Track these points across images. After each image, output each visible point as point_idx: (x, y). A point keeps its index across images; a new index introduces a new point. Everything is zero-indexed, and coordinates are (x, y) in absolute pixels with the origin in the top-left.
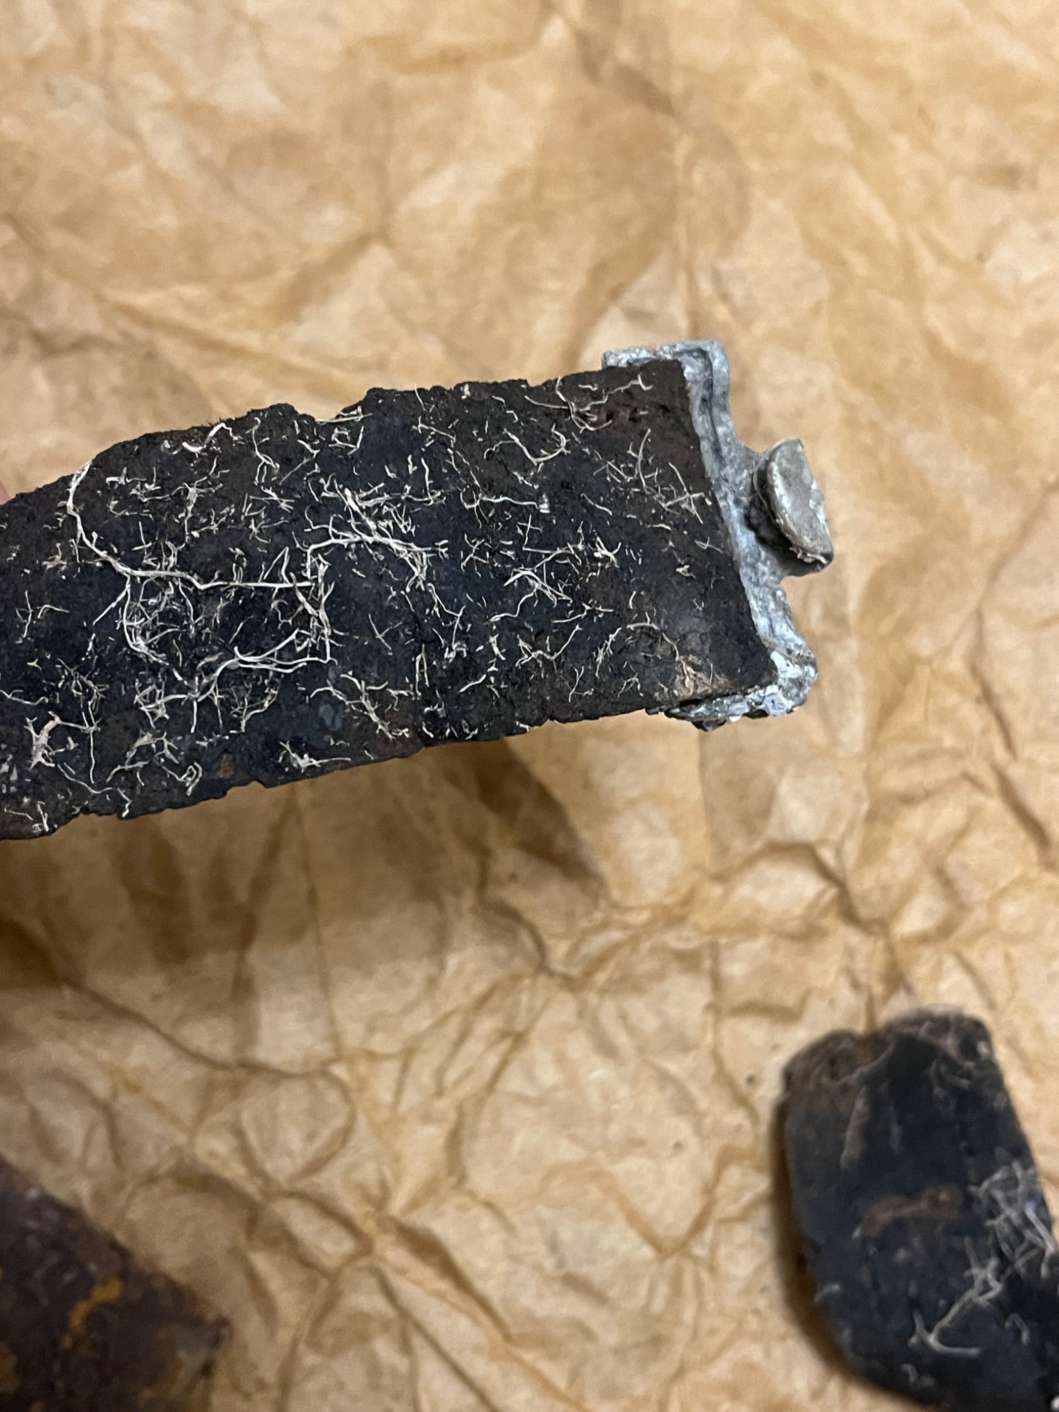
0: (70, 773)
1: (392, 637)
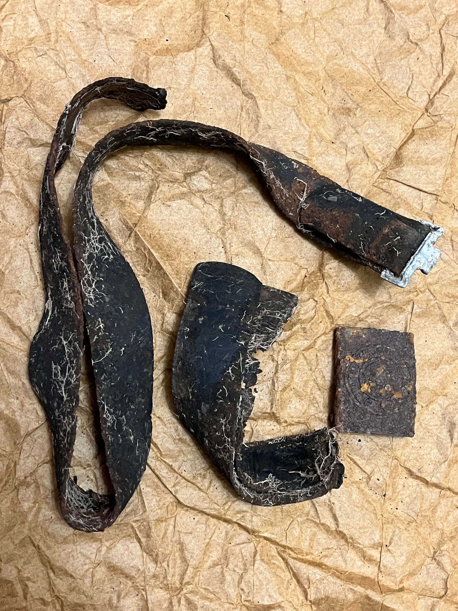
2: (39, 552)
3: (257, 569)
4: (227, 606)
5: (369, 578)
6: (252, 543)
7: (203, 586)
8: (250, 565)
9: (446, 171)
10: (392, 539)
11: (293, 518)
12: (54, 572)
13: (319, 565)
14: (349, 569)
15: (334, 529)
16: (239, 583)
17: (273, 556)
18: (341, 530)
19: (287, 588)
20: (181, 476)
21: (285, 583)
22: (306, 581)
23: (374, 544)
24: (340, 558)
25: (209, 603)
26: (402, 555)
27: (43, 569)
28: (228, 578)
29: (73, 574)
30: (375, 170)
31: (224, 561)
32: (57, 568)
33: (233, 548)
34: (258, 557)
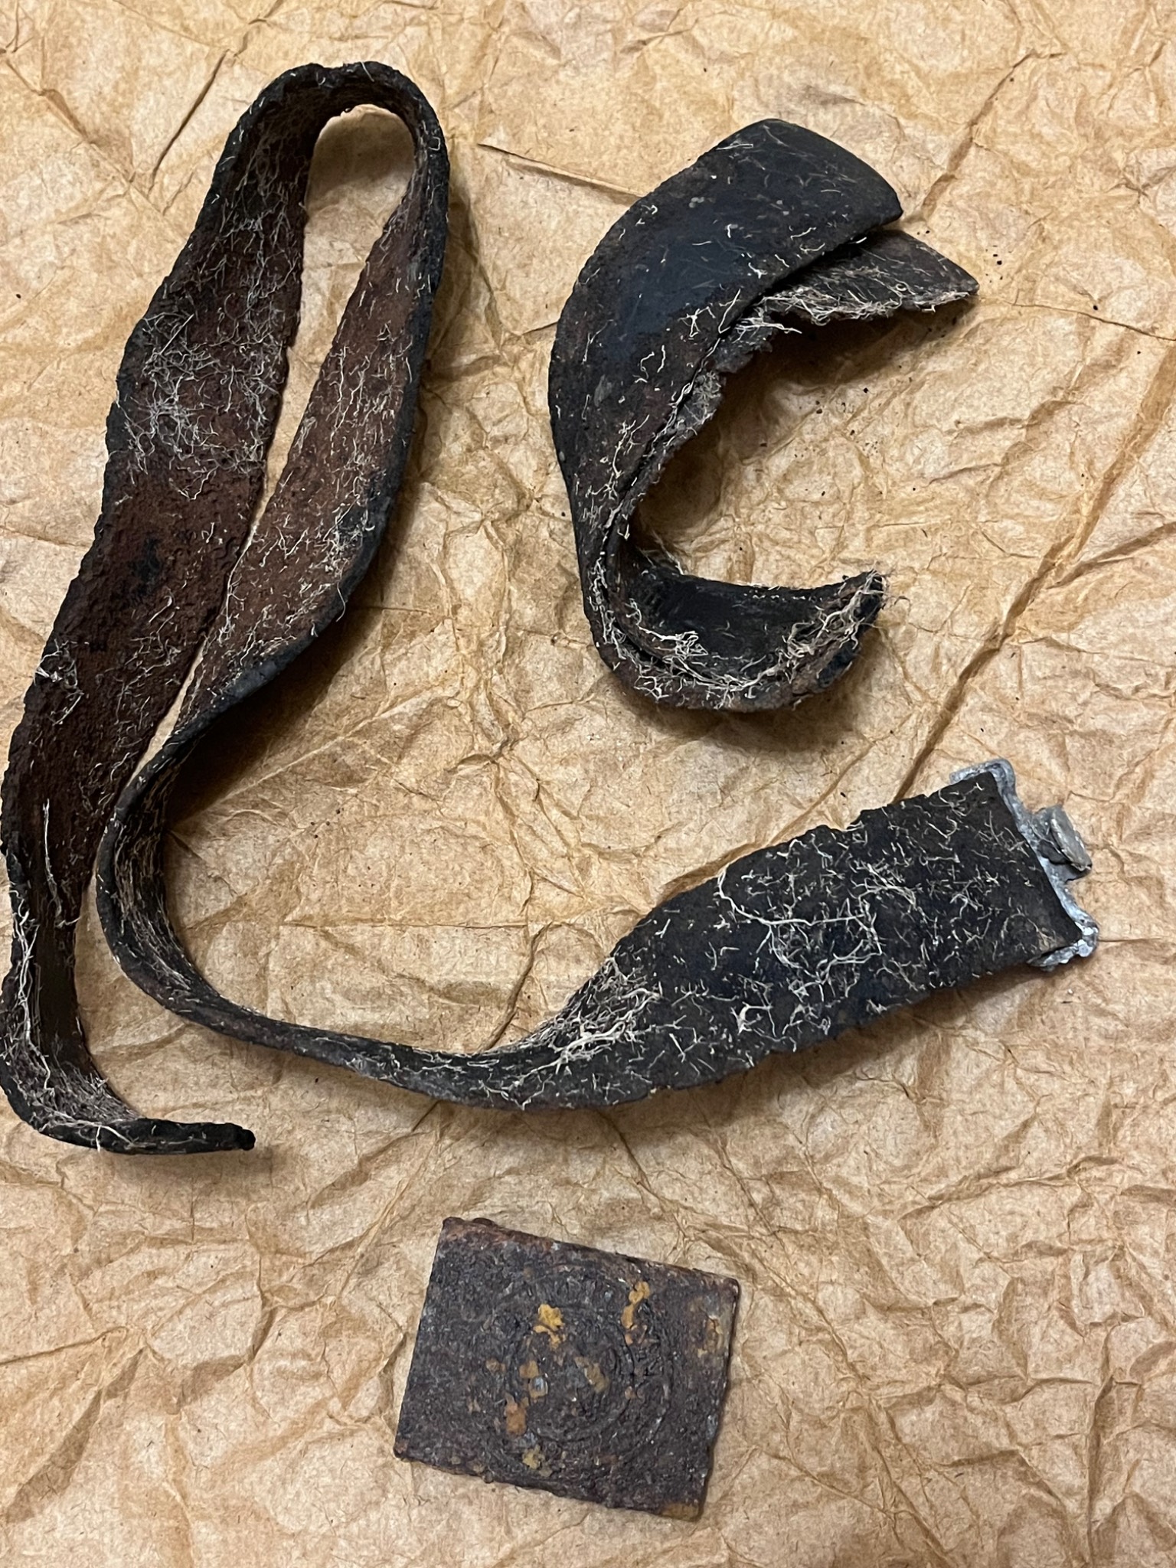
0: (761, 1033)
1: (908, 937)
2: (949, 1200)
3: (1090, 642)
4: (1169, 737)
5: (1164, 362)
6: (1024, 647)
7: (1110, 791)
8: (1078, 660)
9: (164, 28)
10: (1074, 288)
11: (975, 533)
12: (1007, 1169)
13: (1111, 481)
14: (1133, 411)
15: (1024, 431)
16: (1118, 695)
17: (1067, 600)
18: (1027, 414)
19: (1155, 574)
20: (818, 803)
21: (1140, 577)
22: (1144, 523)
23: (1080, 334)
24: (1101, 428)
25: (1155, 782)
26: (1120, 269)
27: (993, 1198)
28: (1099, 723)
29: (1023, 1118)
30: (124, 203)
31: (1055, 726)
32: (998, 1158)
33: (1027, 699)
34: (1062, 637)
